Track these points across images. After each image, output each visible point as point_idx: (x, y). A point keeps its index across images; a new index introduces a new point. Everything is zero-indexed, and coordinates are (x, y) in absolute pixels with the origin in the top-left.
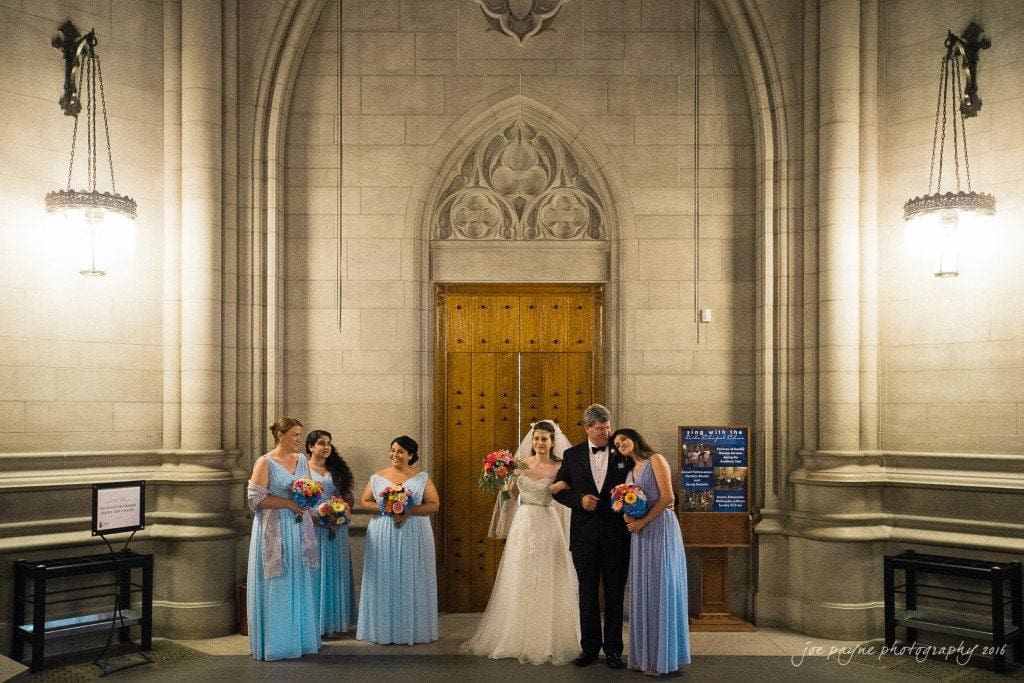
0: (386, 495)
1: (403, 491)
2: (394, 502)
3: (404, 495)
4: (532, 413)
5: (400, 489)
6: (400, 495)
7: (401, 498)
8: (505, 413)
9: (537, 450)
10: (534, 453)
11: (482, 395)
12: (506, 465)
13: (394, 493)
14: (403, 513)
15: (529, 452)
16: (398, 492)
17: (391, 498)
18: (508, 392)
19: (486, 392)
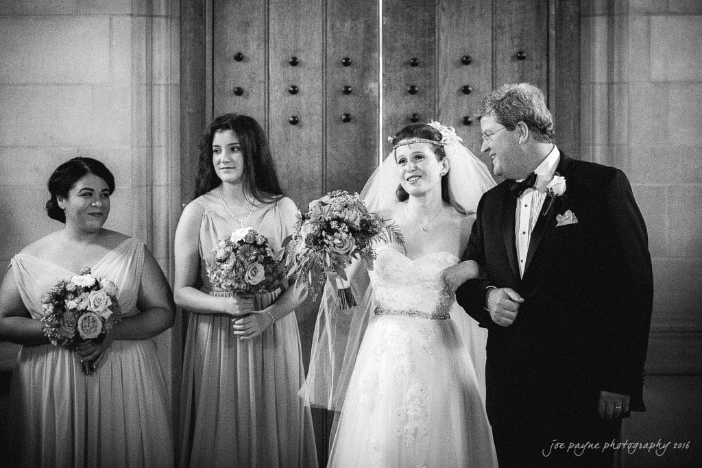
0: (59, 297)
1: (97, 286)
2: (77, 313)
3: (100, 294)
4: (409, 106)
5: (88, 281)
6: (92, 297)
7: (97, 303)
8: (349, 104)
9: (409, 188)
10: (403, 196)
11: (294, 62)
12: (352, 230)
13: (76, 293)
14: (102, 336)
15: (392, 195)
16: (87, 289)
17: (71, 304)
18: (355, 56)
19: (301, 57)
